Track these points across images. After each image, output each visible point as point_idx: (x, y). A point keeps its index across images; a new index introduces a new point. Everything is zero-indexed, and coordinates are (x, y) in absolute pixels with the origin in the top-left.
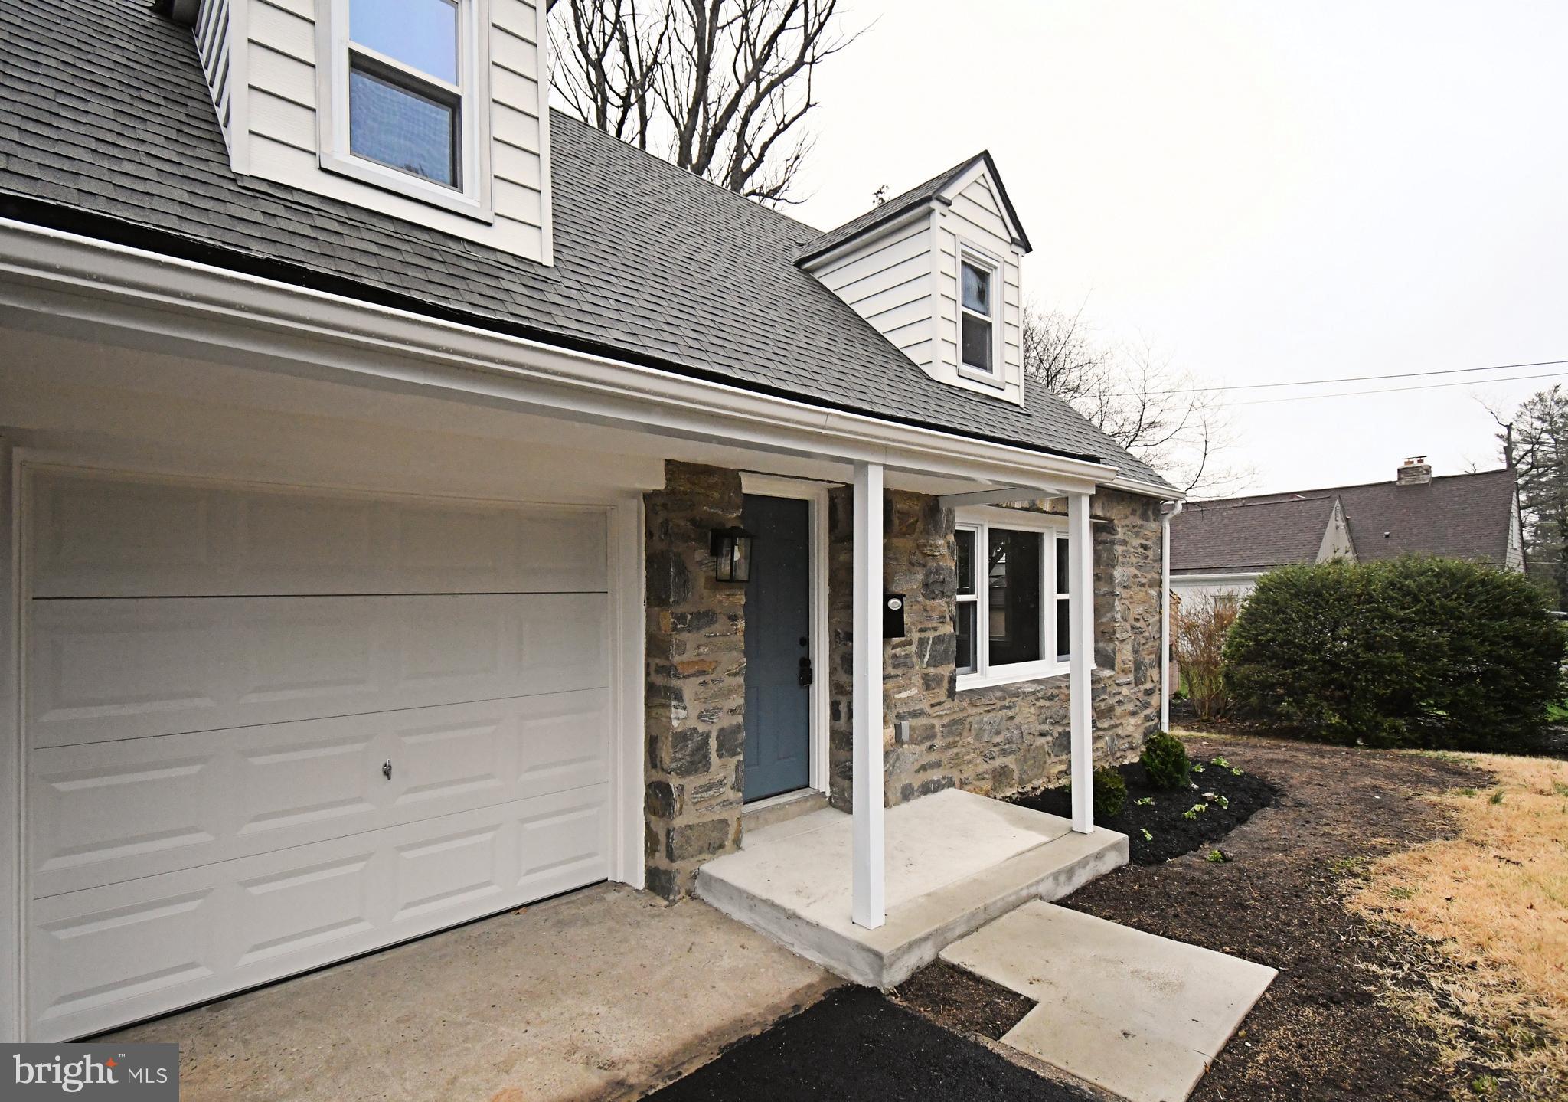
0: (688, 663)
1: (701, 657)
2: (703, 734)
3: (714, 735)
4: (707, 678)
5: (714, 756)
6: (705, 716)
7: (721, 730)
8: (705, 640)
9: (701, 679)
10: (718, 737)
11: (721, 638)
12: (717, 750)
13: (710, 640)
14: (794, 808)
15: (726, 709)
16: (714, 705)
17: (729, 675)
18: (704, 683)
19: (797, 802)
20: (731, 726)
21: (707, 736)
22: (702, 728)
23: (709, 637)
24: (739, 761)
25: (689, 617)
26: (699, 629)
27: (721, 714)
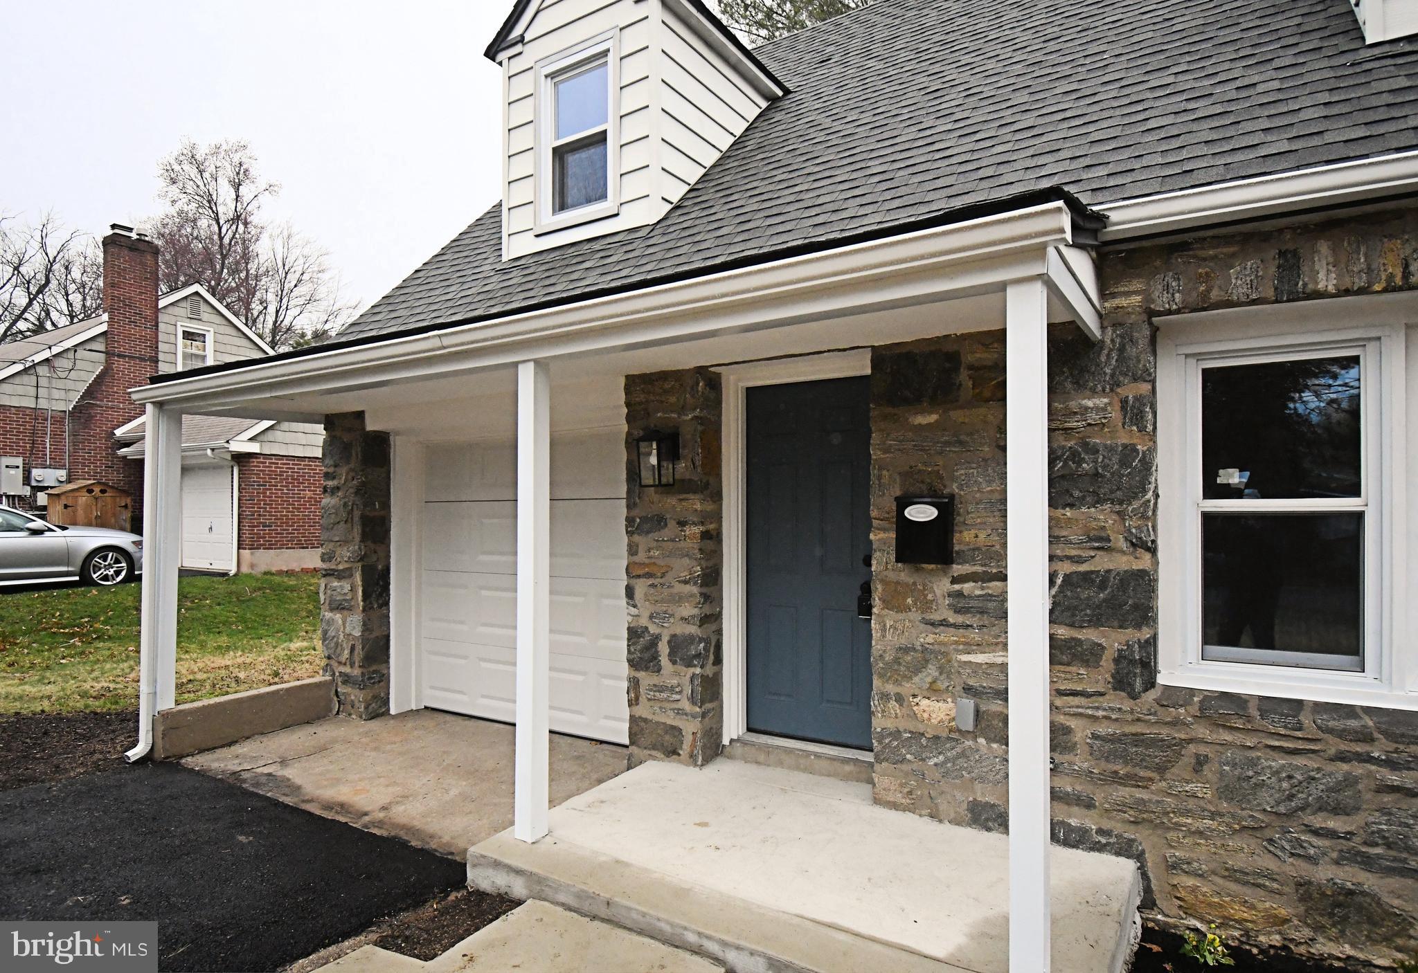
0: (640, 564)
1: (653, 560)
2: (652, 635)
3: (665, 639)
4: (656, 581)
5: (664, 660)
6: (656, 618)
7: (674, 636)
8: (655, 544)
9: (650, 581)
10: (669, 642)
11: (669, 543)
12: (669, 655)
13: (659, 544)
14: (824, 764)
15: (678, 616)
16: (665, 609)
17: (679, 582)
18: (653, 586)
19: (833, 759)
20: (683, 635)
21: (656, 639)
22: (653, 629)
23: (658, 541)
24: (694, 674)
25: (638, 520)
26: (648, 532)
27: (672, 620)
